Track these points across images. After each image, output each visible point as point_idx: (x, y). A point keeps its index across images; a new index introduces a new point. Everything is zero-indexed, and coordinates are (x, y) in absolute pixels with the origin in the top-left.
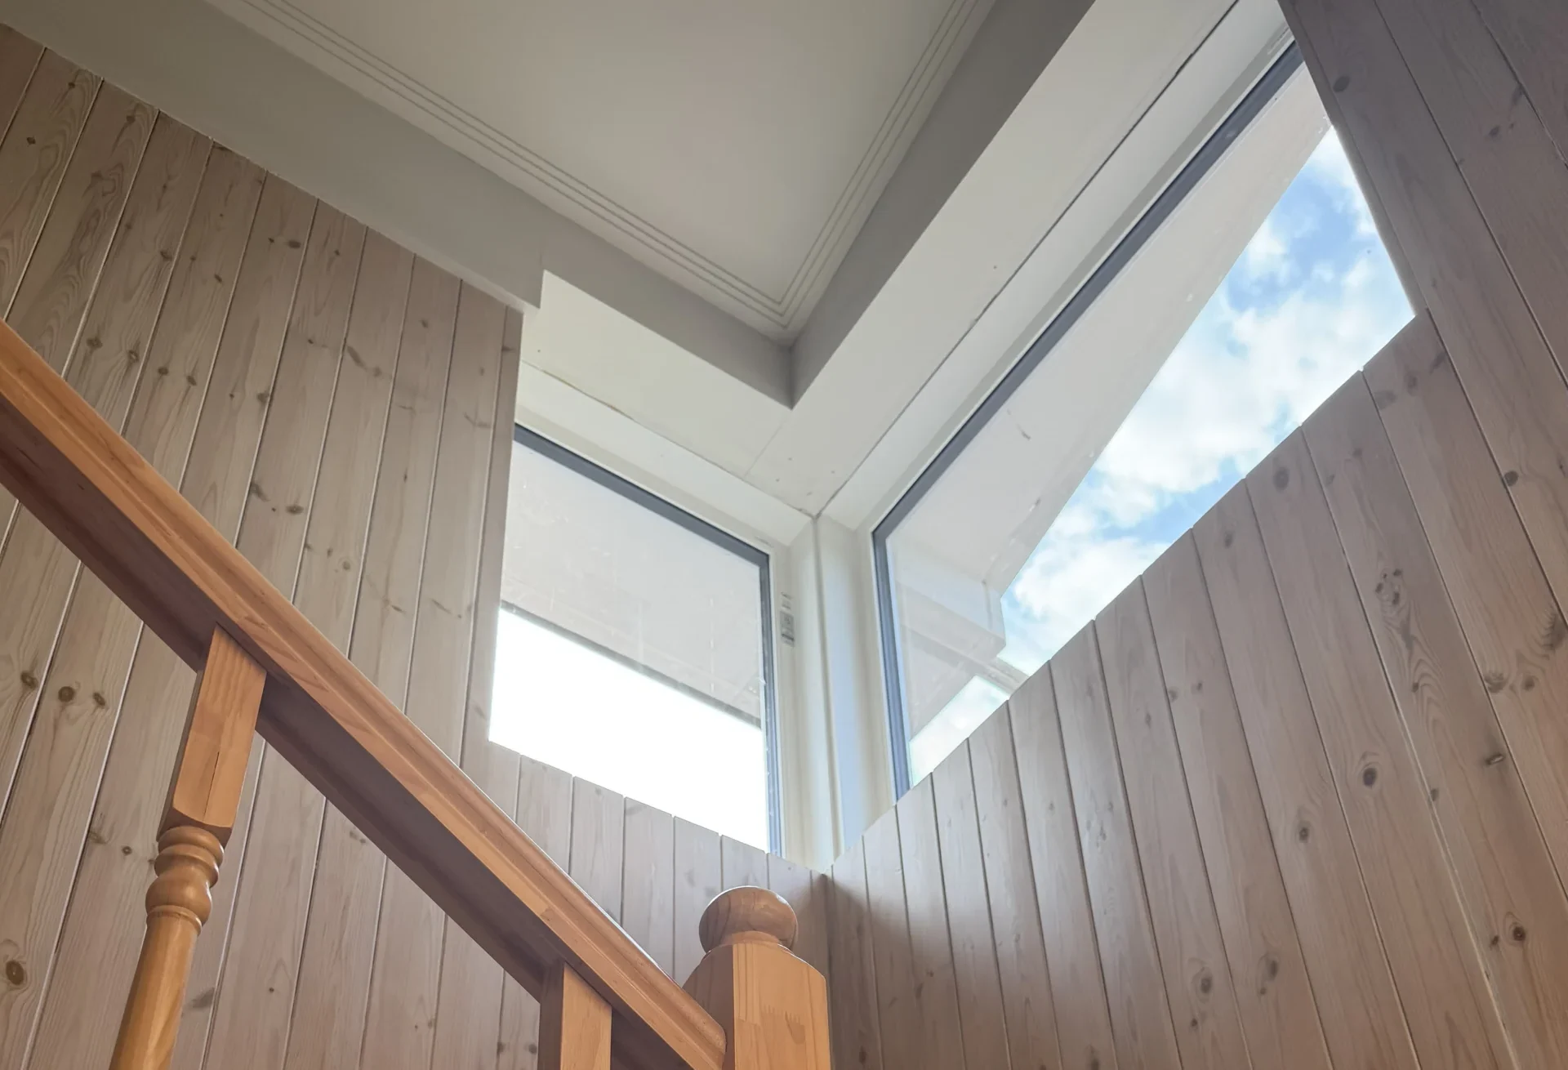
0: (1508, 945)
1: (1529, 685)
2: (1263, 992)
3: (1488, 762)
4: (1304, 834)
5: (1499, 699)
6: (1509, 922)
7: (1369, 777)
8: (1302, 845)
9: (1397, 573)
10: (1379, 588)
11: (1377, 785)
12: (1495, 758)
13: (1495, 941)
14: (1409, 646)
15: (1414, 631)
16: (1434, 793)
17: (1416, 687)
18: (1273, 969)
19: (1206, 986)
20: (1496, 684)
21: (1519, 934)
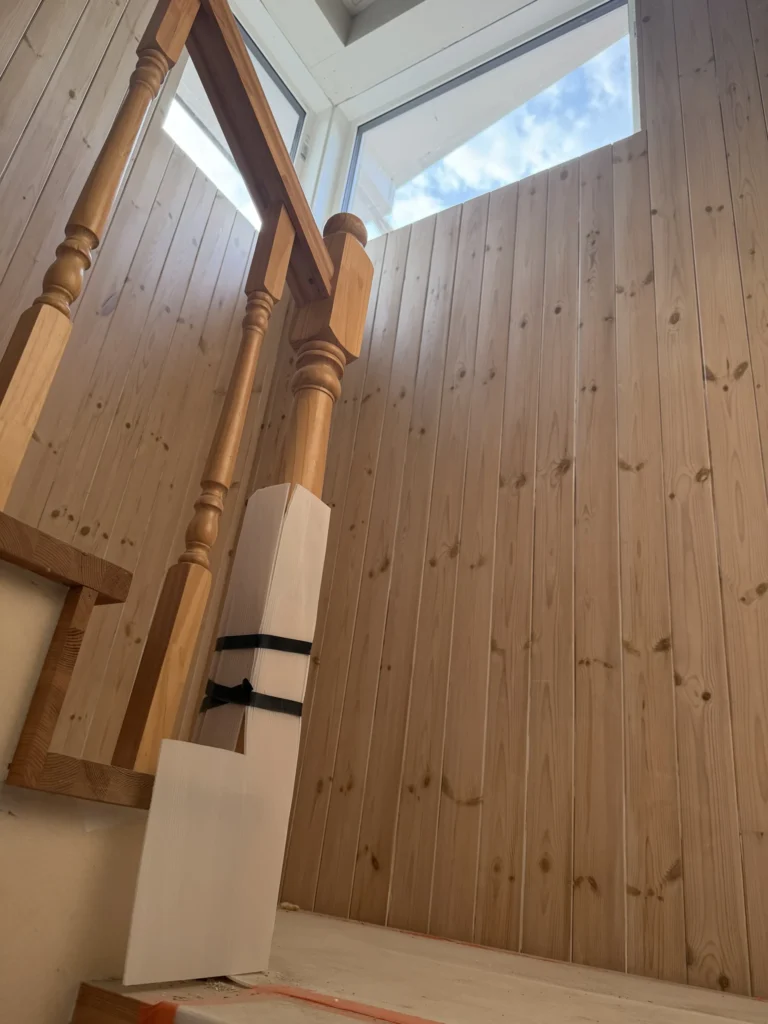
0: (588, 392)
1: (632, 295)
2: (485, 383)
3: (606, 319)
4: (523, 325)
5: (619, 297)
6: (592, 383)
7: (558, 310)
8: (521, 329)
9: (598, 233)
10: (589, 236)
11: (559, 315)
12: (610, 319)
13: (584, 389)
14: (592, 264)
15: (596, 258)
16: (581, 325)
17: (589, 280)
18: (492, 375)
19: (463, 374)
20: (621, 290)
21: (594, 389)
